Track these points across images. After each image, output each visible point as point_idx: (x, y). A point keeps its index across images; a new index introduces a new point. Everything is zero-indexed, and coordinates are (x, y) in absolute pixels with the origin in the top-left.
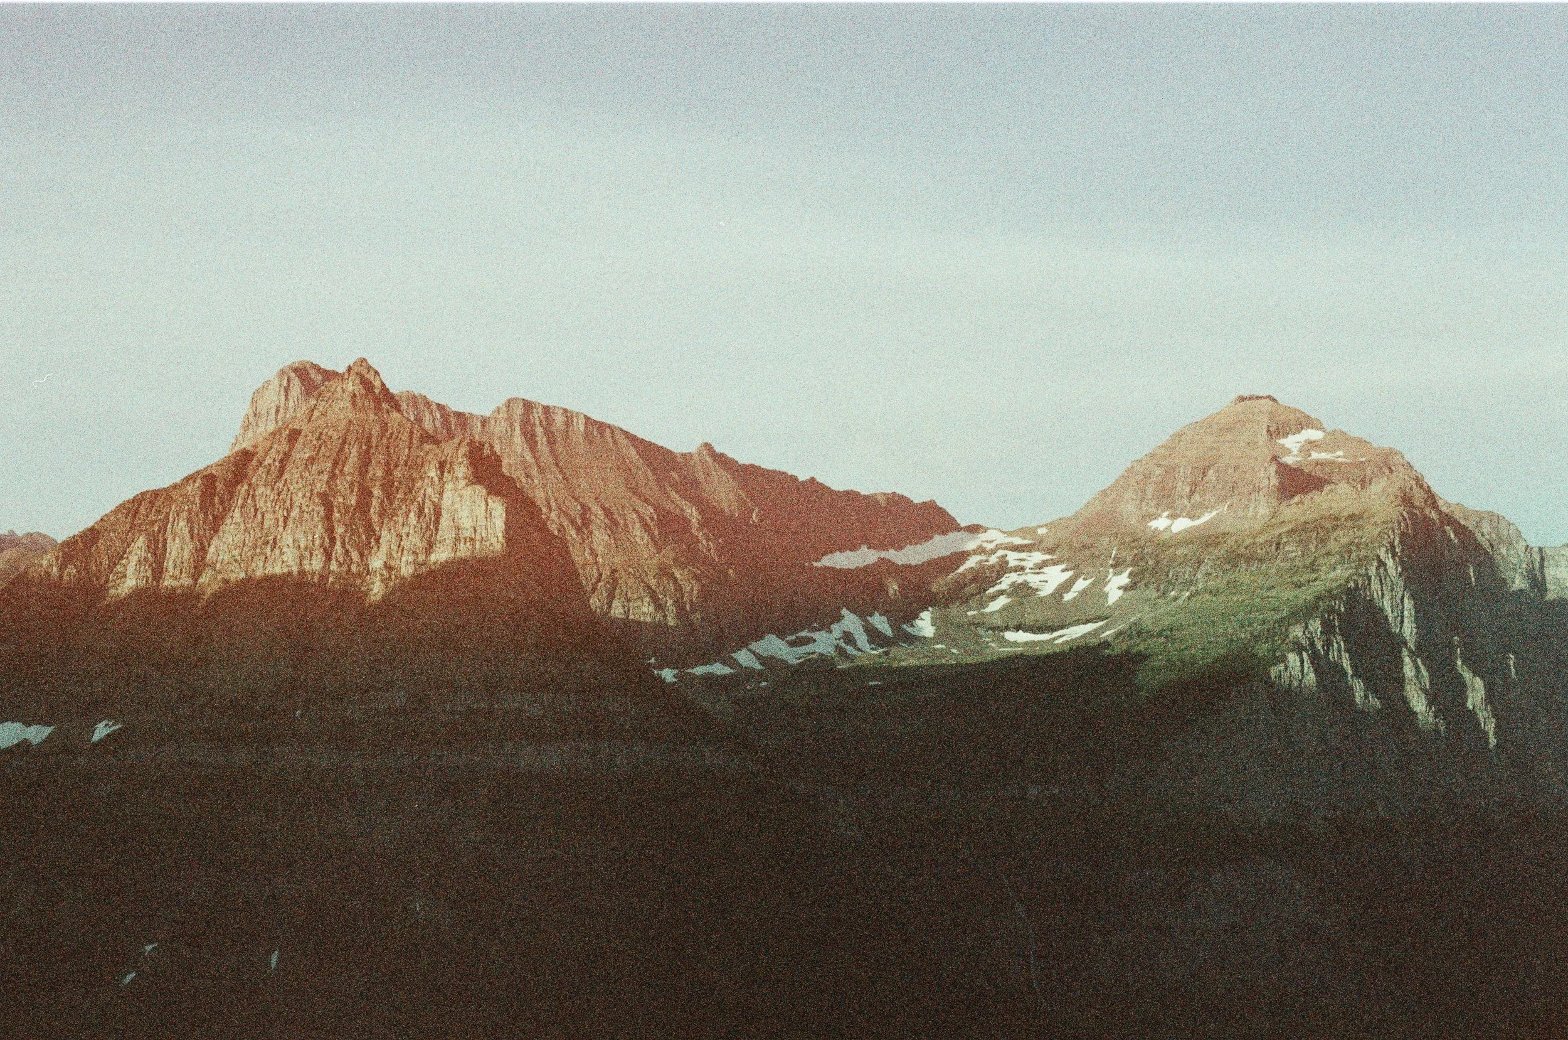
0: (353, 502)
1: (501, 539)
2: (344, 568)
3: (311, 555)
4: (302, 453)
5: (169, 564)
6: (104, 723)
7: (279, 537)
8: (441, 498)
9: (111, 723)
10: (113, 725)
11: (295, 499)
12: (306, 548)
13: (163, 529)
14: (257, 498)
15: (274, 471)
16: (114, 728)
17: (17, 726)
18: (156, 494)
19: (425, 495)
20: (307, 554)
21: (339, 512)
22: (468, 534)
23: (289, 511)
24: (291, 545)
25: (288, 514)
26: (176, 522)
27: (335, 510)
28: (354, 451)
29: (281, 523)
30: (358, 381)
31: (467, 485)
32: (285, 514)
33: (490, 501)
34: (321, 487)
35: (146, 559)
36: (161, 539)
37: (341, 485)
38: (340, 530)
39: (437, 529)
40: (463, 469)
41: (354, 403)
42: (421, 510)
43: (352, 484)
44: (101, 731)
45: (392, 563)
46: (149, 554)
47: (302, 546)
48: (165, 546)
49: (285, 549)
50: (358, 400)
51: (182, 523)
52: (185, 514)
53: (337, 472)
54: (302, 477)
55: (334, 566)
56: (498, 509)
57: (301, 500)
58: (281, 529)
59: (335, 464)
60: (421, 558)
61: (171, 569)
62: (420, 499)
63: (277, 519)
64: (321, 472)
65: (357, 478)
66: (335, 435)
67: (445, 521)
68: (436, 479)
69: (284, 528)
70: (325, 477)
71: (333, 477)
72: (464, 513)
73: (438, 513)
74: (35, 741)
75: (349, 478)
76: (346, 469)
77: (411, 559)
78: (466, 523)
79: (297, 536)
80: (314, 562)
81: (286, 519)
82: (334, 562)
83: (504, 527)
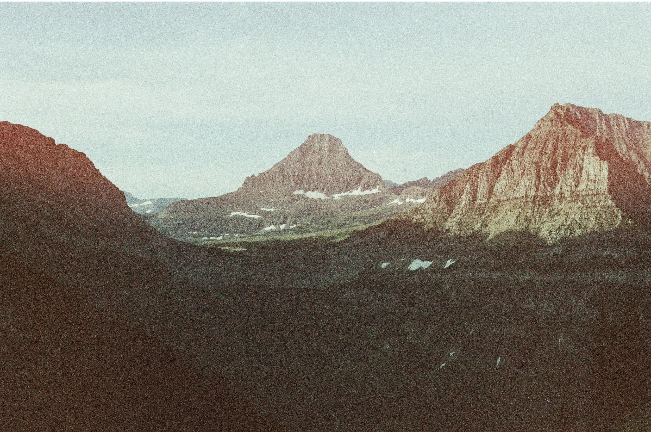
0: (549, 166)
1: (606, 179)
2: (544, 194)
3: (531, 189)
4: (531, 145)
5: (479, 194)
6: (450, 260)
7: (520, 181)
8: (583, 162)
9: (452, 260)
10: (453, 261)
11: (526, 164)
12: (529, 186)
13: (477, 179)
14: (513, 165)
15: (520, 154)
16: (454, 262)
17: (420, 261)
18: (480, 165)
19: (576, 161)
20: (529, 189)
21: (543, 170)
22: (592, 177)
23: (524, 171)
24: (523, 185)
25: (524, 172)
26: (482, 176)
27: (541, 169)
28: (551, 144)
29: (521, 176)
30: (554, 113)
31: (592, 156)
32: (523, 172)
33: (602, 163)
34: (536, 160)
35: (469, 192)
36: (476, 184)
37: (545, 158)
38: (543, 178)
39: (581, 176)
40: (592, 149)
41: (552, 123)
42: (575, 167)
43: (549, 158)
44: (449, 263)
45: (562, 191)
46: (471, 191)
47: (527, 185)
48: (477, 187)
49: (521, 187)
50: (554, 121)
51: (484, 177)
52: (485, 173)
53: (543, 153)
54: (529, 156)
55: (539, 193)
56: (605, 166)
57: (528, 166)
58: (520, 178)
59: (543, 149)
60: (573, 189)
61: (479, 196)
62: (574, 163)
63: (519, 174)
64: (536, 153)
65: (551, 155)
66: (543, 137)
67: (584, 172)
68: (581, 154)
69: (522, 178)
70: (538, 155)
71: (541, 155)
72: (591, 169)
73: (581, 169)
74: (425, 267)
75: (548, 155)
76: (547, 152)
77: (569, 189)
78: (592, 173)
79: (525, 181)
80: (531, 192)
81: (522, 174)
82: (540, 191)
83: (608, 174)
